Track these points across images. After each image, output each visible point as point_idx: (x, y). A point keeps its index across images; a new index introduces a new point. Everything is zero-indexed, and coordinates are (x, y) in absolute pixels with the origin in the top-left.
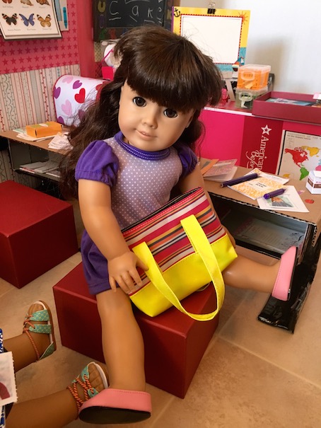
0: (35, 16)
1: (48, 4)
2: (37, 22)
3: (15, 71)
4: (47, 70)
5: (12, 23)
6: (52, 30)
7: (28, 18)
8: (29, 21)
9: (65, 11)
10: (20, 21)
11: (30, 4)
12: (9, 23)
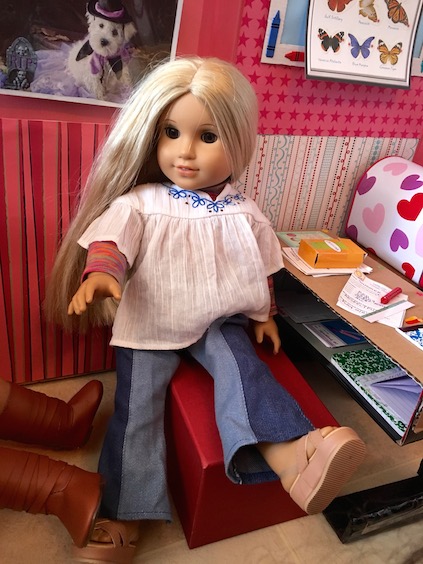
0: (375, 43)
1: (406, 24)
2: (375, 52)
3: (305, 132)
4: (359, 140)
5: (330, 49)
6: (396, 73)
7: (361, 44)
8: (360, 49)
10: (345, 46)
11: (375, 19)
12: (325, 47)
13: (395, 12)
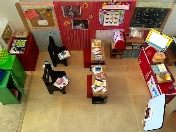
0: (113, 22)
2: (113, 23)
3: (106, 29)
4: (114, 30)
9: (122, 20)
10: (109, 23)
11: (113, 19)
12: (106, 23)
13: (116, 18)
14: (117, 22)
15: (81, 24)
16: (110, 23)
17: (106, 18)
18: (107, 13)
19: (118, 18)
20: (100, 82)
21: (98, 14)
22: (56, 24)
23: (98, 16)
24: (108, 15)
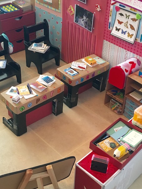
0: (127, 32)
1: (135, 30)
4: (129, 52)
5: (117, 31)
8: (124, 33)
9: (141, 36)
10: (120, 31)
11: (127, 27)
12: (116, 30)
13: (132, 27)
14: (132, 35)
15: (84, 18)
16: (122, 33)
17: (118, 20)
18: (121, 11)
19: (136, 28)
20: (27, 90)
21: (108, 8)
22: (60, 6)
23: (108, 11)
24: (121, 15)
